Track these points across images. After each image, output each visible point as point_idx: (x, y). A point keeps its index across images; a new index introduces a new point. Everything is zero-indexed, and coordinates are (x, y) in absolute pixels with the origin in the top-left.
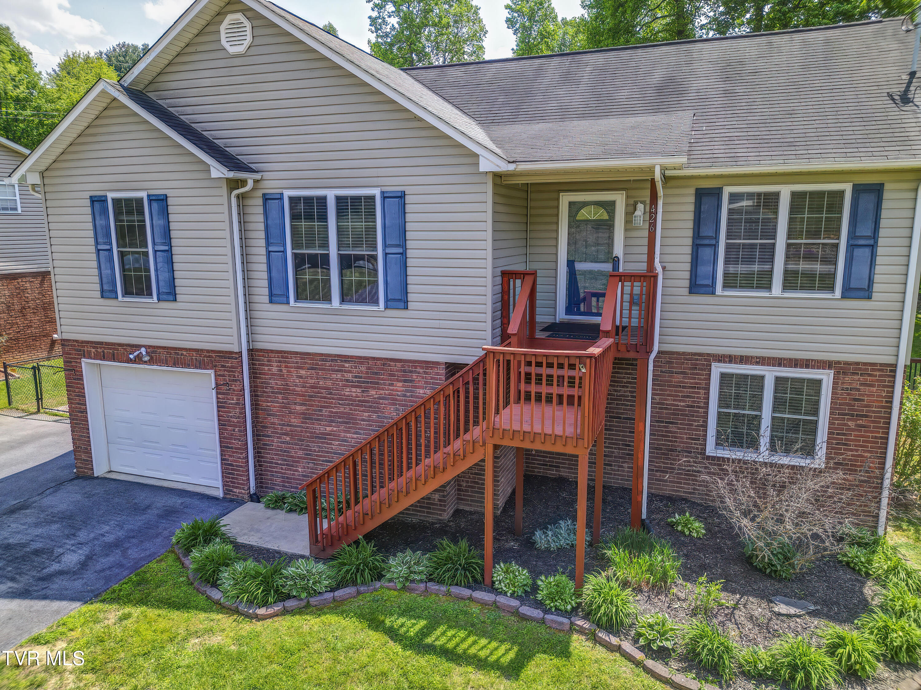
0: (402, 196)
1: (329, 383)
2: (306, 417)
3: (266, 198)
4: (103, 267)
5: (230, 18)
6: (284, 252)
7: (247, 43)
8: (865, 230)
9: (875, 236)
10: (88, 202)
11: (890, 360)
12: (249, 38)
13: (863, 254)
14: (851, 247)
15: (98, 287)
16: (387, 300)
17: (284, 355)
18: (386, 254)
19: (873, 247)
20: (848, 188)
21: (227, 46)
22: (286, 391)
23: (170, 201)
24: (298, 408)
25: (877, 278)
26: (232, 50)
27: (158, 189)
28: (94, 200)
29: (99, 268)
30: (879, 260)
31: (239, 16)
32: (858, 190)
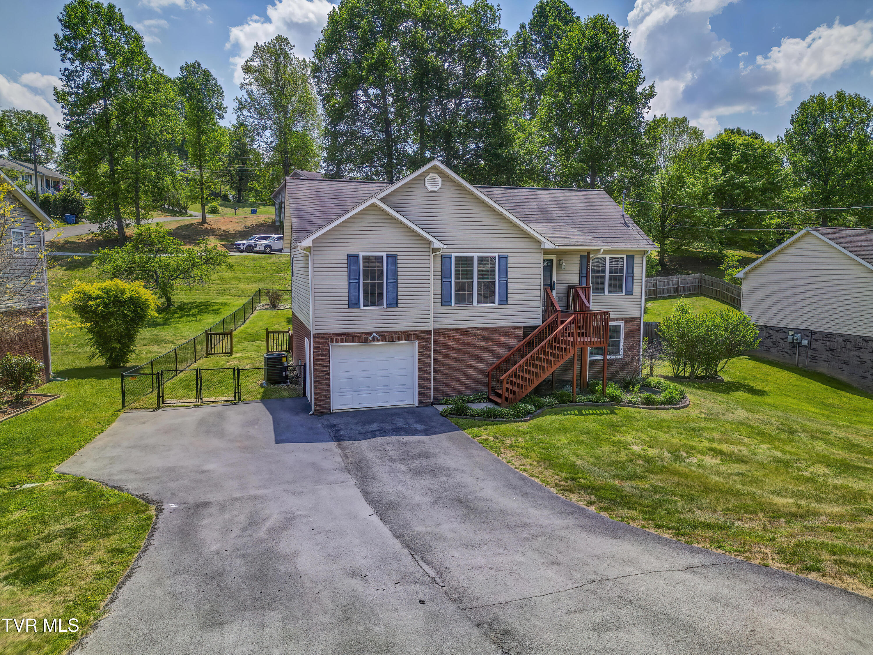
0: (507, 257)
1: (470, 341)
2: (457, 360)
3: (443, 257)
4: (352, 291)
5: (431, 175)
6: (451, 282)
7: (439, 187)
8: (630, 271)
9: (633, 273)
10: (346, 257)
11: (638, 316)
12: (440, 186)
13: (630, 279)
14: (627, 277)
15: (347, 302)
16: (499, 301)
17: (446, 331)
18: (499, 281)
19: (632, 277)
20: (625, 256)
21: (428, 187)
22: (447, 348)
23: (399, 257)
24: (453, 355)
25: (634, 287)
26: (431, 189)
27: (393, 251)
28: (349, 256)
29: (349, 292)
30: (635, 281)
31: (436, 175)
32: (628, 257)
